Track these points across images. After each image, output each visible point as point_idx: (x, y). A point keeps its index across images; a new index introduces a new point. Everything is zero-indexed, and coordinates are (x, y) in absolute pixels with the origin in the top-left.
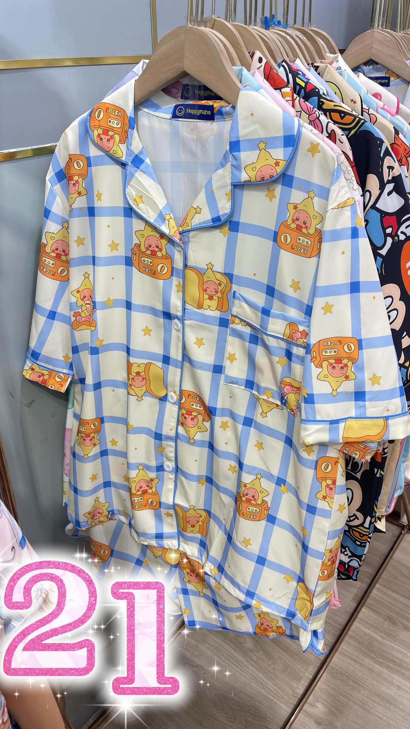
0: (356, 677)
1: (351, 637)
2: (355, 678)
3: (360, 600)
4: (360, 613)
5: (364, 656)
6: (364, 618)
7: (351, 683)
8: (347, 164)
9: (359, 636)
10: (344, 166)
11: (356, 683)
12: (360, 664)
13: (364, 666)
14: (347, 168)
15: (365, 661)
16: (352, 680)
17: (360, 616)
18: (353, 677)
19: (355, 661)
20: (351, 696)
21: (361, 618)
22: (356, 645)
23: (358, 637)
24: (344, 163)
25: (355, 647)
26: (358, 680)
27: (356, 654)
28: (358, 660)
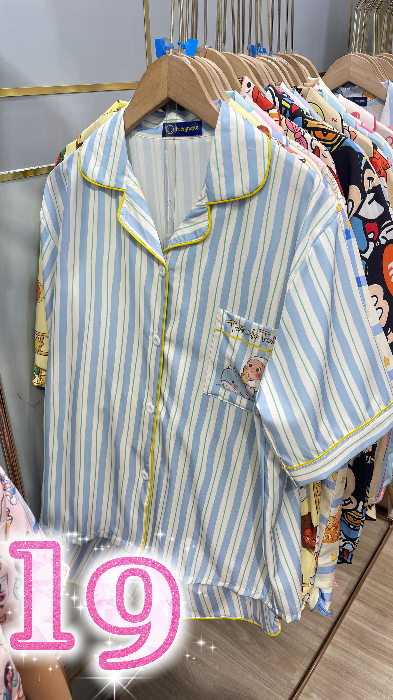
0: (348, 667)
1: (344, 629)
2: (348, 669)
3: (351, 593)
4: (352, 605)
5: (356, 647)
6: (356, 611)
7: (344, 673)
8: (332, 176)
9: (352, 628)
10: (329, 178)
11: (349, 673)
12: (353, 655)
13: (356, 657)
14: (331, 179)
15: (357, 652)
16: (345, 670)
17: (352, 608)
18: (346, 667)
19: (348, 652)
20: (344, 685)
21: (353, 610)
22: (349, 637)
23: (350, 629)
24: (328, 175)
25: (347, 639)
26: (351, 670)
27: (348, 645)
28: (351, 651)
